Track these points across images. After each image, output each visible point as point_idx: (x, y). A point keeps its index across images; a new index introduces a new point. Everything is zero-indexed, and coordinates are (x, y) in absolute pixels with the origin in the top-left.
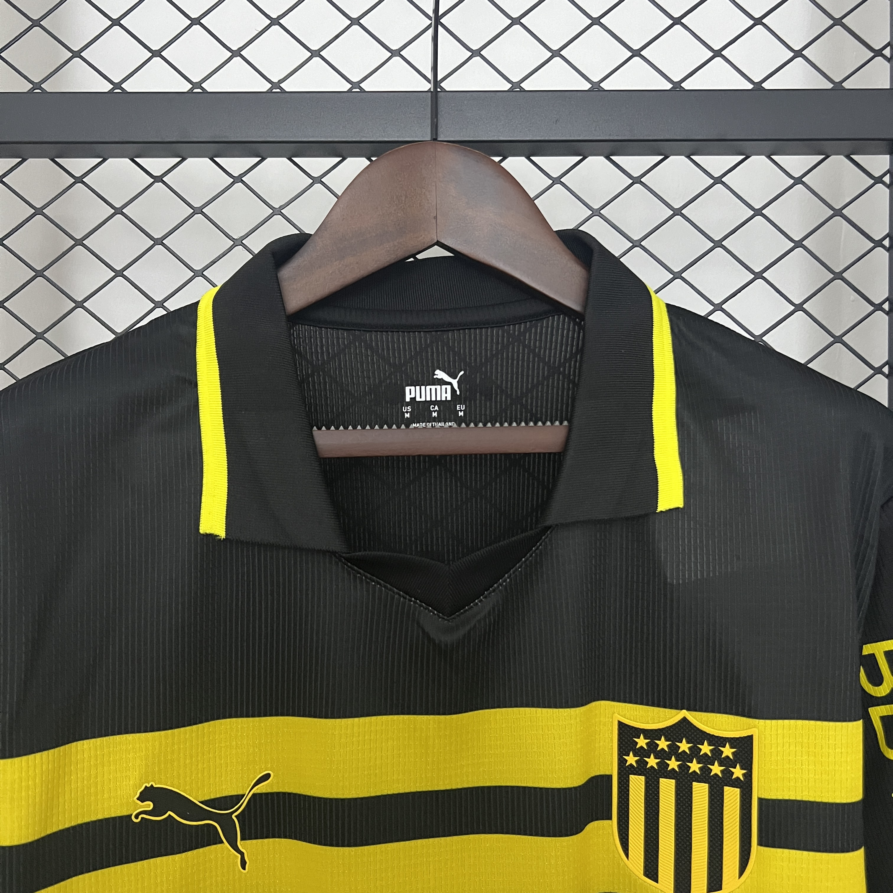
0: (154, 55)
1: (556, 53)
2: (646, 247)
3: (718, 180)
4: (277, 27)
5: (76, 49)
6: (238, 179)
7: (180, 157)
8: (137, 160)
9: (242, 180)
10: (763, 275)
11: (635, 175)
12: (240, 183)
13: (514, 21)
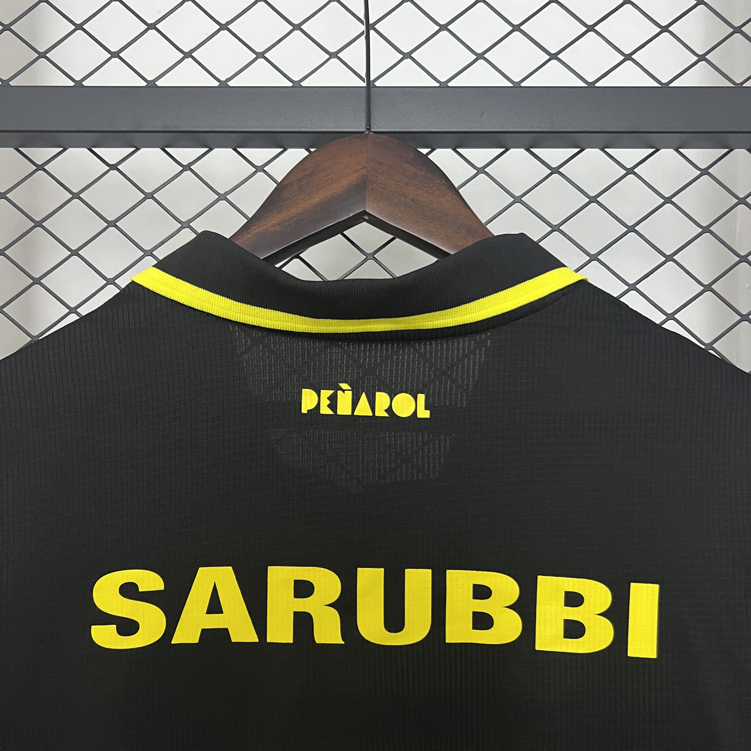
0: (113, 55)
1: (480, 56)
2: (564, 231)
3: (630, 171)
4: (226, 32)
5: (42, 51)
6: (187, 168)
7: (134, 147)
8: (94, 149)
9: (191, 169)
10: (674, 258)
11: (554, 166)
12: (189, 171)
13: (442, 27)
